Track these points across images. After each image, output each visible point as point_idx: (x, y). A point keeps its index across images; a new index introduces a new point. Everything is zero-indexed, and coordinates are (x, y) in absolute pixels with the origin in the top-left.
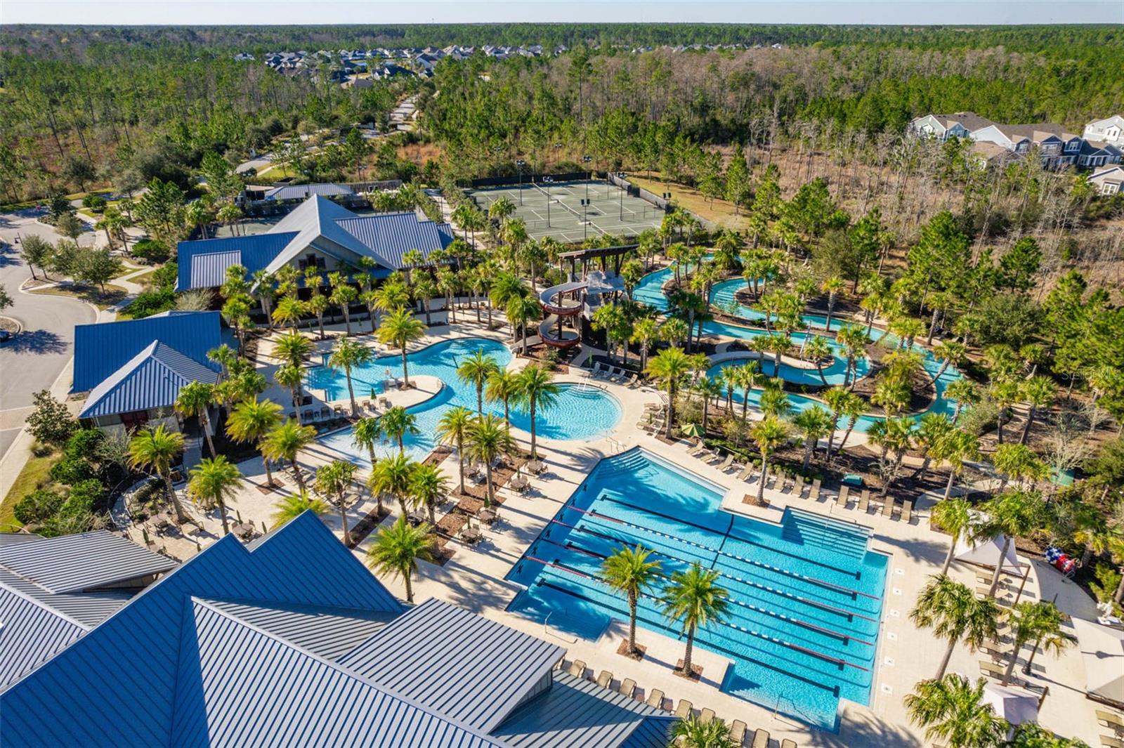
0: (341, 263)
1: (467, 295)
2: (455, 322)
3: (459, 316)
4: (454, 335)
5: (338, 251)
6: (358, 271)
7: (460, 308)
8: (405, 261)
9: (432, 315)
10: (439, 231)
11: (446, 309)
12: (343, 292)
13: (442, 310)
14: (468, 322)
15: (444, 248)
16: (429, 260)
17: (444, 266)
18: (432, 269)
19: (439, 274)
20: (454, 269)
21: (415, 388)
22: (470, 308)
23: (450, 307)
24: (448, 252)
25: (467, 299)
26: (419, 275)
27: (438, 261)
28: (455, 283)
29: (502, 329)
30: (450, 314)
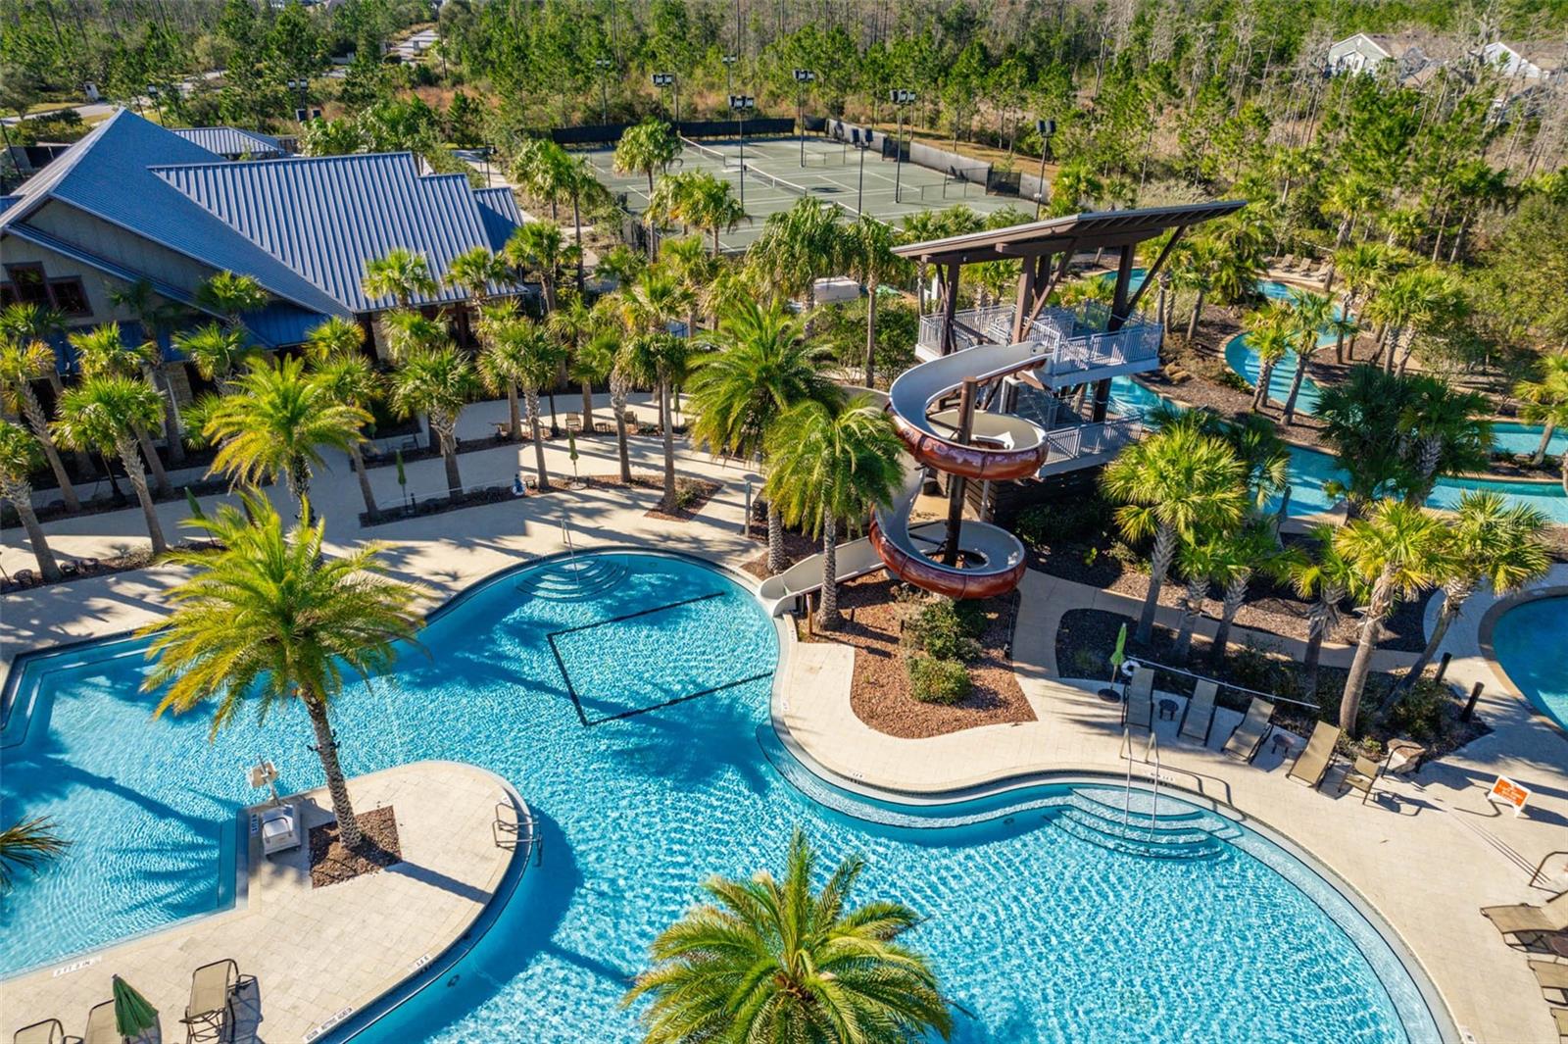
0: (137, 295)
1: (574, 388)
2: (544, 487)
3: (558, 462)
4: (543, 539)
5: (132, 256)
6: (196, 322)
7: (556, 433)
8: (373, 290)
9: (464, 462)
10: (482, 207)
11: (514, 439)
12: (108, 401)
13: (498, 441)
14: (590, 482)
15: (497, 245)
16: (451, 285)
17: (498, 300)
18: (461, 314)
19: (486, 326)
20: (531, 308)
21: (390, 860)
22: (589, 431)
23: (525, 429)
24: (509, 256)
25: (578, 399)
26: (418, 330)
27: (479, 285)
28: (542, 356)
29: (710, 509)
30: (527, 456)
